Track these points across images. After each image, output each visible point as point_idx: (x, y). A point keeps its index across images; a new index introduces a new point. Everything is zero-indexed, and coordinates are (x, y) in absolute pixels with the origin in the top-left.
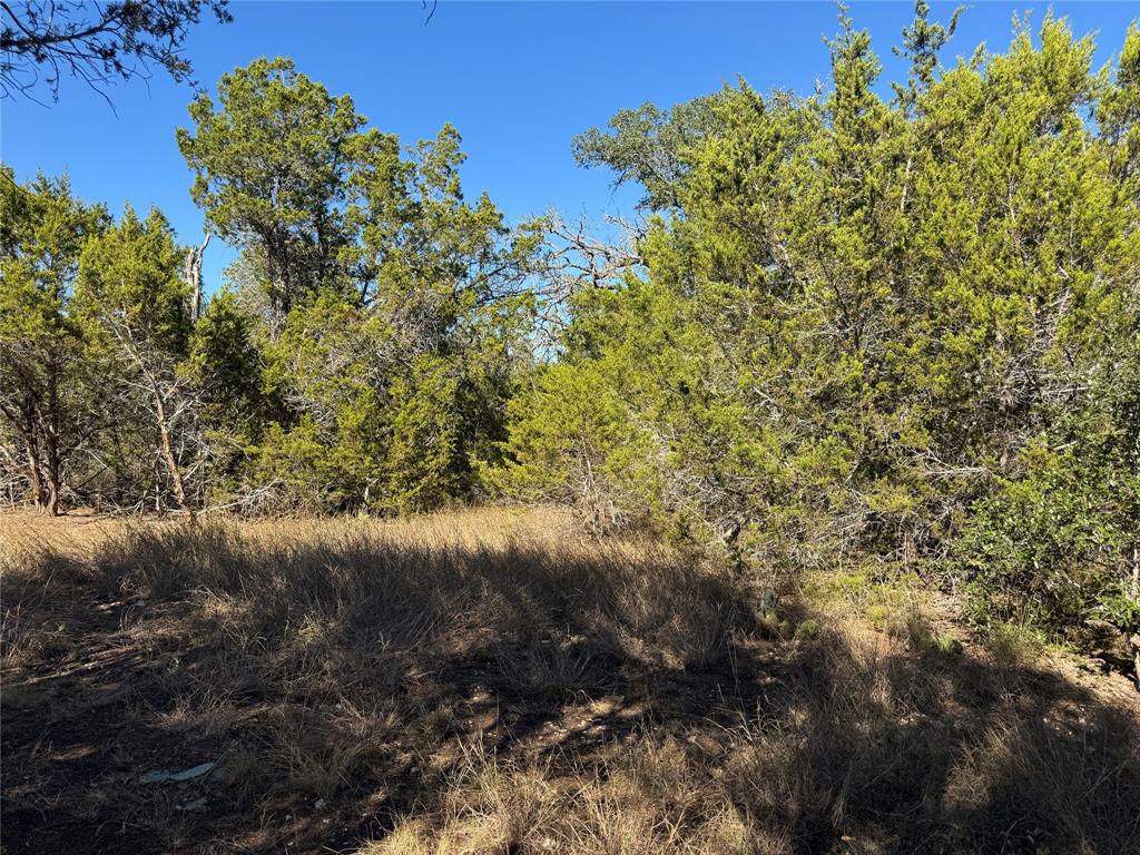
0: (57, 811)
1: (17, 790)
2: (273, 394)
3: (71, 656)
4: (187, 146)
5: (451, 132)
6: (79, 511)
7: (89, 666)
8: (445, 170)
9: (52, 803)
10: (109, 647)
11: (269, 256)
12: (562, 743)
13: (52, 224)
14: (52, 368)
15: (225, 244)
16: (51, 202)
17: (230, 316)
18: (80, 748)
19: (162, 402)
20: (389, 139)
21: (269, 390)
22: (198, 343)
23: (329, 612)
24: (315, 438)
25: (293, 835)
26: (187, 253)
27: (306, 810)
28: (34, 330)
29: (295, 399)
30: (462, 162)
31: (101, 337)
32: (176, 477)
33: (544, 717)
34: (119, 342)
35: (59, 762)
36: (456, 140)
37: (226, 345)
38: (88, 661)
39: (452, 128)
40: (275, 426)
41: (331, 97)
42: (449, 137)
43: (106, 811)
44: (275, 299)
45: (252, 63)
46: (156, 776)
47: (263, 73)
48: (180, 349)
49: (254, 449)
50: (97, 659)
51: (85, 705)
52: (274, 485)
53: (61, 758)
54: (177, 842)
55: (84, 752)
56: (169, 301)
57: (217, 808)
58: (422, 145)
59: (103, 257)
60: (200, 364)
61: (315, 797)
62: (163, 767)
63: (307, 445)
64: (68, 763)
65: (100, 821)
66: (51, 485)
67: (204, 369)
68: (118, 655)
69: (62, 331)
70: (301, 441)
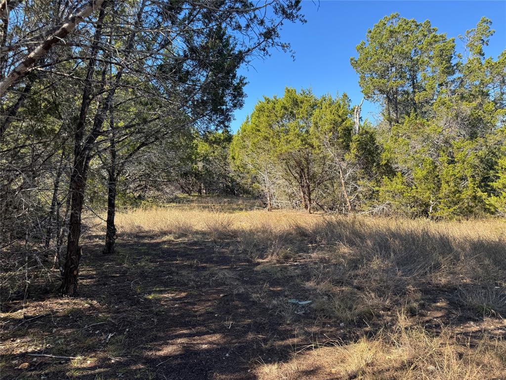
0: (262, 304)
1: (255, 295)
2: (386, 164)
3: (292, 259)
4: (355, 64)
5: (485, 21)
6: (319, 212)
7: (295, 263)
8: (481, 42)
9: (262, 301)
10: (304, 259)
11: (388, 104)
12: (473, 332)
13: (305, 106)
14: (307, 159)
15: (369, 102)
16: (305, 98)
17: (367, 132)
18: (278, 287)
19: (342, 170)
20: (440, 36)
21: (384, 162)
22: (353, 145)
23: (386, 257)
24: (403, 183)
25: (328, 332)
26: (355, 108)
27: (336, 325)
28: (298, 146)
29: (396, 166)
30: (492, 35)
31: (319, 146)
32: (348, 200)
33: (469, 319)
34: (326, 148)
35: (271, 290)
36: (488, 25)
37: (366, 145)
38: (296, 262)
39: (485, 19)
40: (385, 178)
41: (418, 23)
42: (484, 24)
43: (275, 307)
44: (391, 122)
45: (380, 20)
46: (293, 301)
47: (384, 23)
48: (347, 148)
49: (377, 188)
50: (299, 262)
51: (286, 275)
52: (387, 204)
53: (272, 289)
54: (288, 322)
55: (279, 289)
56: (342, 130)
57: (306, 316)
58: (468, 33)
59: (320, 116)
60: (354, 154)
61: (341, 322)
62: (297, 299)
63: (400, 186)
64: (273, 291)
65: (272, 309)
66: (308, 202)
67: (356, 156)
68: (306, 261)
69: (307, 146)
70: (397, 184)
